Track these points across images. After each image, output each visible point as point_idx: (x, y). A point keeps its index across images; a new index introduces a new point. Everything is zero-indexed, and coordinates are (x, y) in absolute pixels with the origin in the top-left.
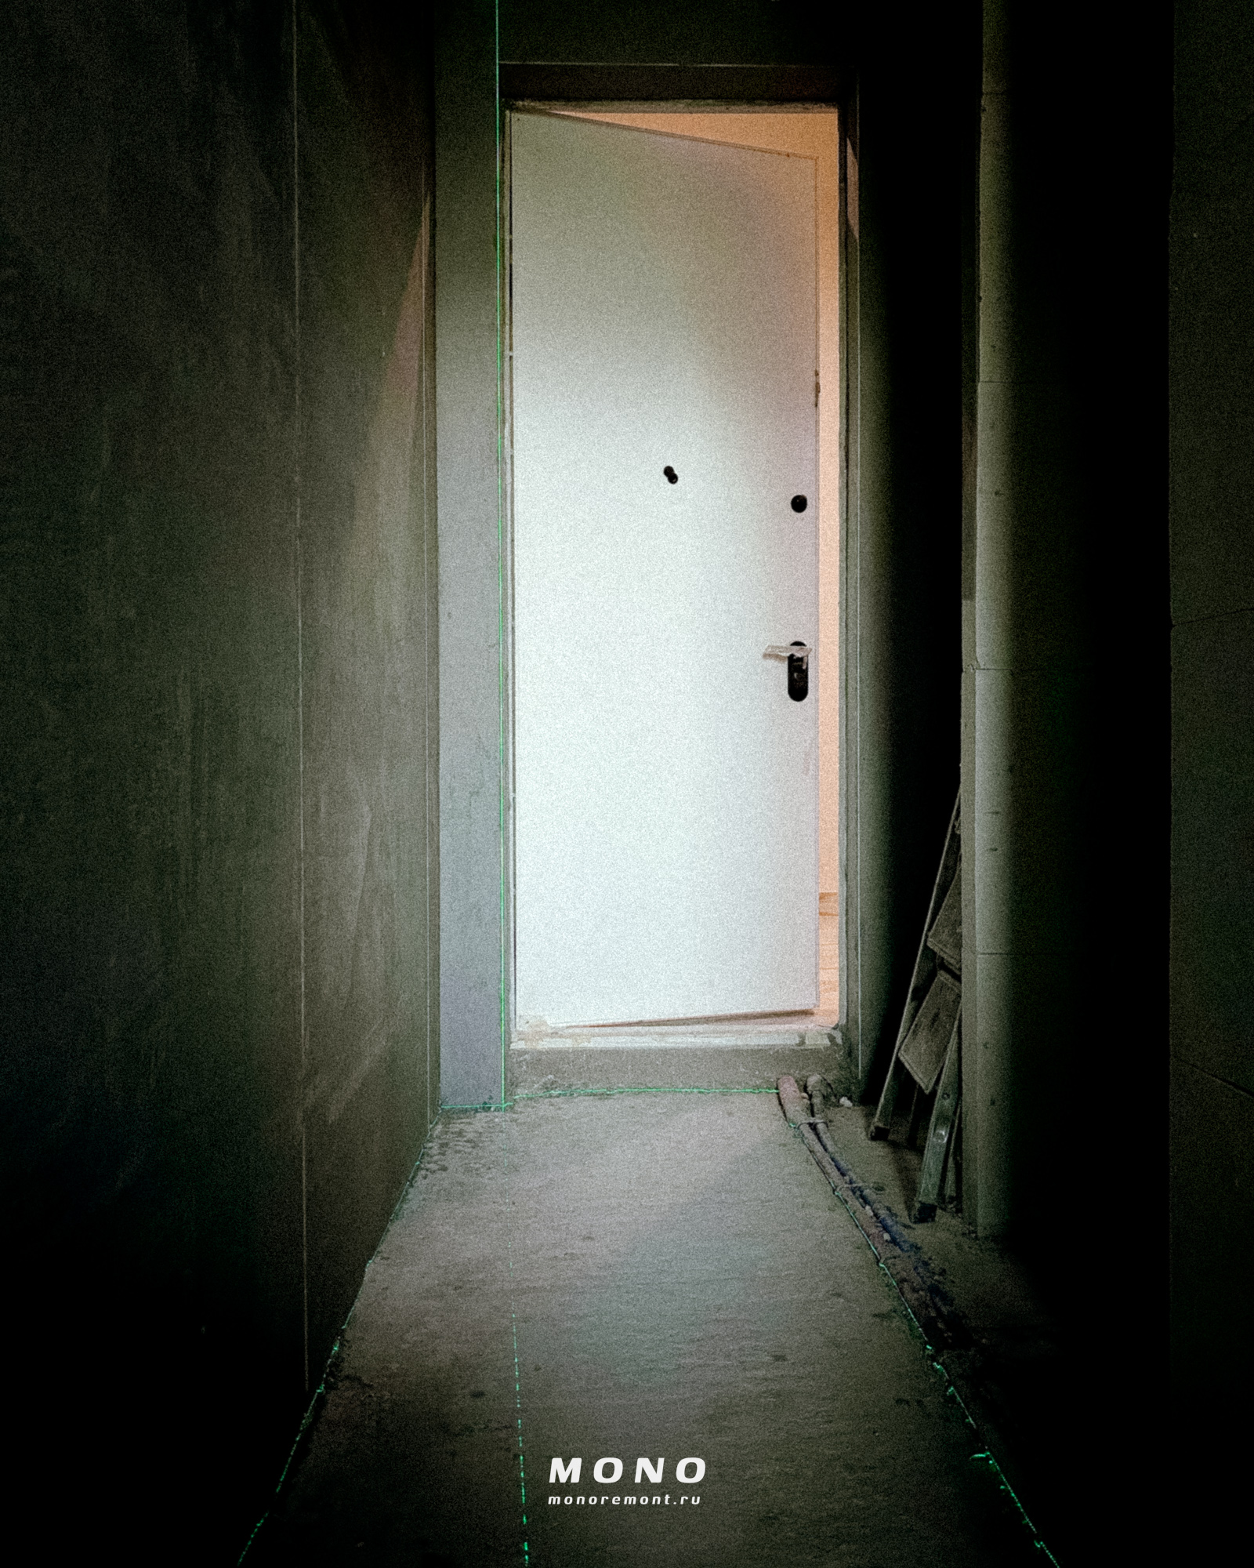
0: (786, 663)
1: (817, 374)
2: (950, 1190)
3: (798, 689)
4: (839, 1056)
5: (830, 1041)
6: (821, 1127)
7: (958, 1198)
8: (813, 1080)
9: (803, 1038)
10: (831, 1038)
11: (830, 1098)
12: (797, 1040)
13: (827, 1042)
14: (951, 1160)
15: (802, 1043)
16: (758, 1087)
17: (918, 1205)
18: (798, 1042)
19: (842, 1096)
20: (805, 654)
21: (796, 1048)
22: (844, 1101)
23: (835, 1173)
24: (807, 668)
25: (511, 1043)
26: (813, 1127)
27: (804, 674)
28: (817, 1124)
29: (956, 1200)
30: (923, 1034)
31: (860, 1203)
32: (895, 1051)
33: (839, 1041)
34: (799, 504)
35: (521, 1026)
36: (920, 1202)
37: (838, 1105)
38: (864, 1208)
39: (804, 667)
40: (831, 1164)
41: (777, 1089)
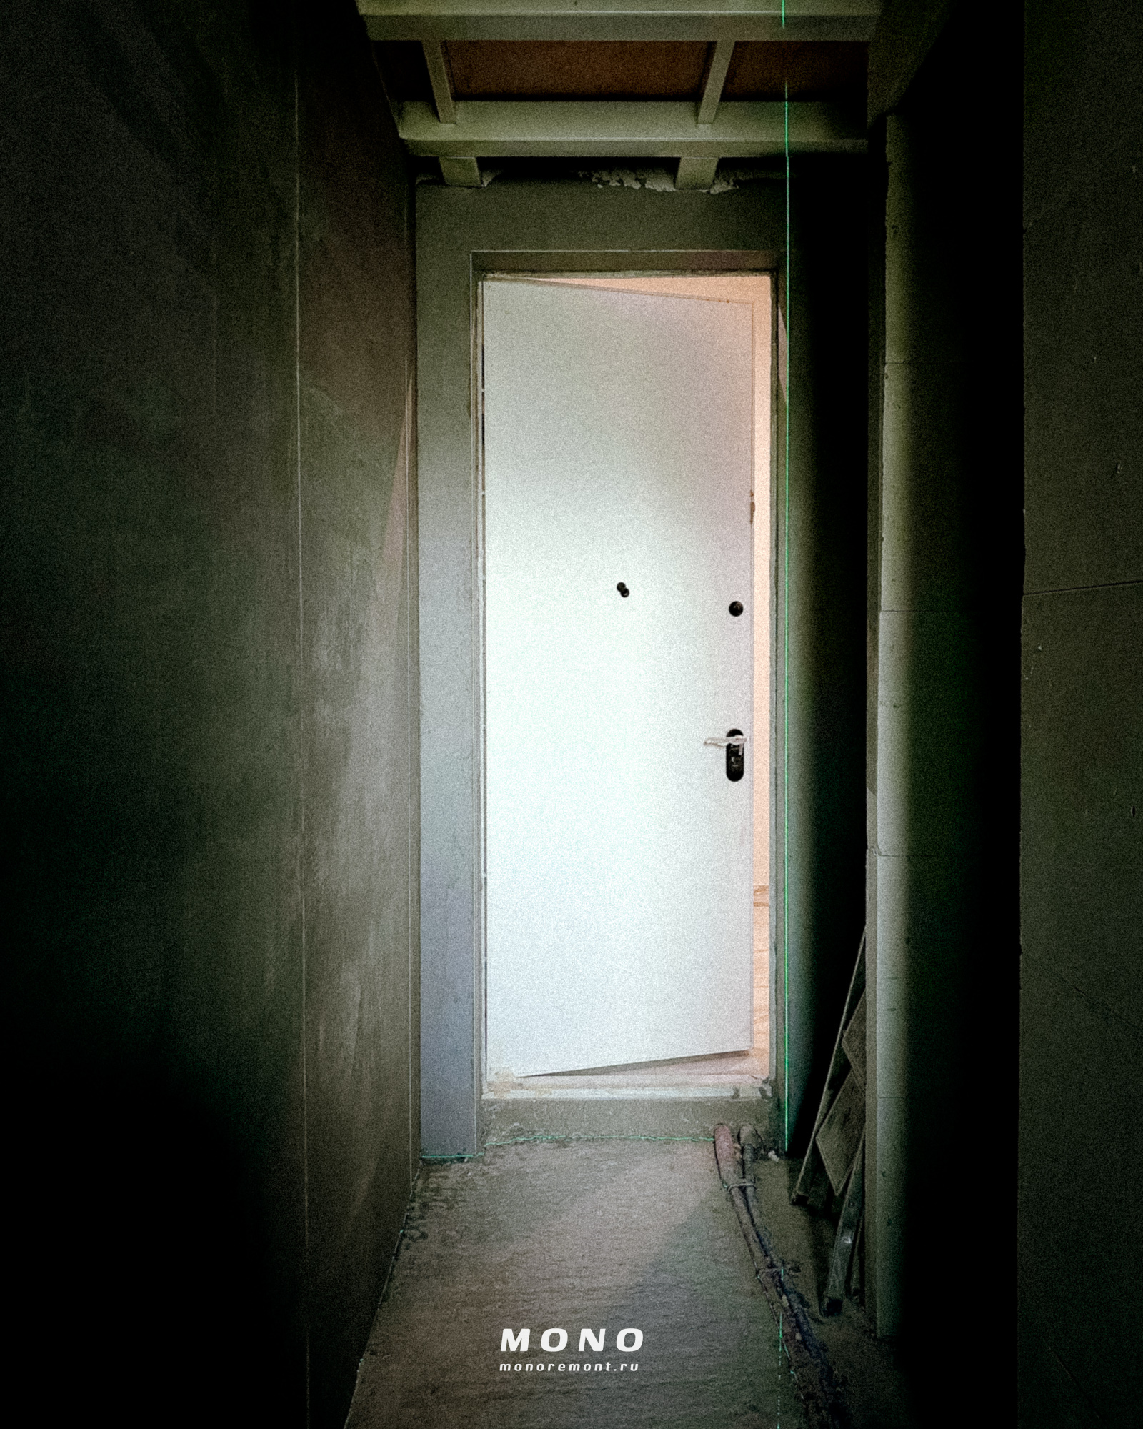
0: (725, 749)
1: (752, 495)
2: (854, 1285)
3: (735, 772)
4: (768, 1108)
5: (761, 1093)
6: (750, 1191)
7: (860, 1292)
8: (746, 1131)
9: (737, 1091)
10: (762, 1091)
11: (759, 1154)
12: (732, 1093)
13: (759, 1094)
14: (856, 1258)
15: (736, 1096)
16: (696, 1136)
17: (826, 1300)
18: (732, 1095)
19: (771, 1149)
20: (742, 743)
21: (731, 1100)
22: (772, 1155)
23: (758, 1254)
24: (743, 754)
25: (482, 1094)
26: (743, 1190)
27: (740, 760)
28: (746, 1187)
29: (859, 1292)
30: (835, 1129)
31: (777, 1291)
32: (813, 1135)
33: (769, 1094)
34: (736, 609)
35: (491, 1077)
36: (829, 1298)
37: (766, 1158)
38: (780, 1297)
39: (740, 753)
40: (755, 1241)
41: (714, 1137)
